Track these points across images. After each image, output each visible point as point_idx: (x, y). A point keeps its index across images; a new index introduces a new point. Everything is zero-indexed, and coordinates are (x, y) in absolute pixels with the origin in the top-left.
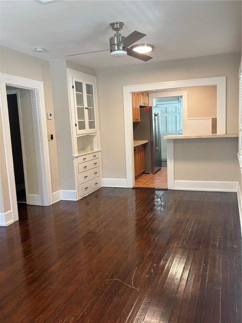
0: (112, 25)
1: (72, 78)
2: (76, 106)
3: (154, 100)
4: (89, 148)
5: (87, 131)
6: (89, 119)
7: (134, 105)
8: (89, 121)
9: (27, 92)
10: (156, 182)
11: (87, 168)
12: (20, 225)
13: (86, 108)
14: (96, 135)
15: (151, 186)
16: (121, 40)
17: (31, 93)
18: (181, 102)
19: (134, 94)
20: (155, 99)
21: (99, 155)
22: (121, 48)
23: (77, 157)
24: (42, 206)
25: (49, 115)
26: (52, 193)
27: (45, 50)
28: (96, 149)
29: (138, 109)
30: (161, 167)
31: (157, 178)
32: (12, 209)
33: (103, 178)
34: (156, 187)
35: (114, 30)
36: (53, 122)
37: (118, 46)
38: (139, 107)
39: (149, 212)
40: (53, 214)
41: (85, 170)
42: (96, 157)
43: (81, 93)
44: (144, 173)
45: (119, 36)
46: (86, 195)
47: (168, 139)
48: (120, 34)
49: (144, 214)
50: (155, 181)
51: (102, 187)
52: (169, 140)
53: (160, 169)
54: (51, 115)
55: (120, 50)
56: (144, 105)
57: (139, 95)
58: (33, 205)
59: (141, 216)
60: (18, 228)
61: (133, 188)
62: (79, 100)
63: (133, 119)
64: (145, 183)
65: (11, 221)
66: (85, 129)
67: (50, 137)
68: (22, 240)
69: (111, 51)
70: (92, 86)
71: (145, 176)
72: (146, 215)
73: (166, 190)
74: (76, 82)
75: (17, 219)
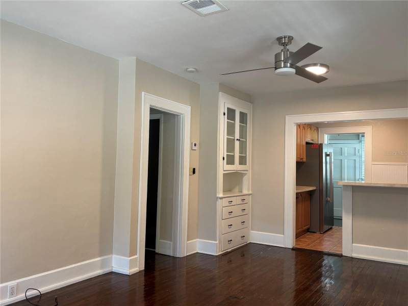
0: (279, 39)
1: (224, 103)
2: (226, 136)
3: (326, 137)
4: (237, 189)
5: (236, 167)
6: (240, 153)
7: (299, 140)
8: (240, 156)
9: (172, 117)
10: (327, 245)
11: (233, 215)
12: (145, 276)
13: (238, 140)
14: (246, 174)
15: (319, 249)
16: (288, 56)
17: (176, 119)
18: (362, 142)
19: (299, 126)
20: (327, 135)
21: (249, 199)
22: (289, 65)
23: (221, 198)
24: (173, 257)
25: (193, 145)
26: (188, 241)
27: (197, 70)
28: (245, 192)
29: (303, 146)
30: (333, 225)
31: (326, 239)
32: (138, 254)
33: (253, 230)
34: (326, 250)
35: (281, 45)
36: (197, 153)
37: (285, 63)
38: (304, 144)
39: (314, 281)
40: (185, 268)
41: (230, 216)
42: (245, 202)
43: (233, 122)
44: (308, 230)
45: (287, 52)
46: (229, 250)
47: (345, 185)
48: (288, 50)
49: (309, 283)
50: (324, 243)
51: (250, 243)
52: (346, 187)
53: (331, 228)
54: (195, 145)
55: (287, 67)
56: (311, 142)
57: (306, 128)
58: (163, 255)
59: (303, 285)
60: (143, 279)
61: (293, 249)
62: (231, 129)
63: (297, 158)
64: (309, 243)
65: (136, 270)
66: (234, 164)
67: (192, 171)
68: (145, 294)
69: (276, 69)
70: (247, 114)
71: (308, 235)
72: (310, 285)
73: (341, 256)
74: (228, 108)
75: (143, 268)
